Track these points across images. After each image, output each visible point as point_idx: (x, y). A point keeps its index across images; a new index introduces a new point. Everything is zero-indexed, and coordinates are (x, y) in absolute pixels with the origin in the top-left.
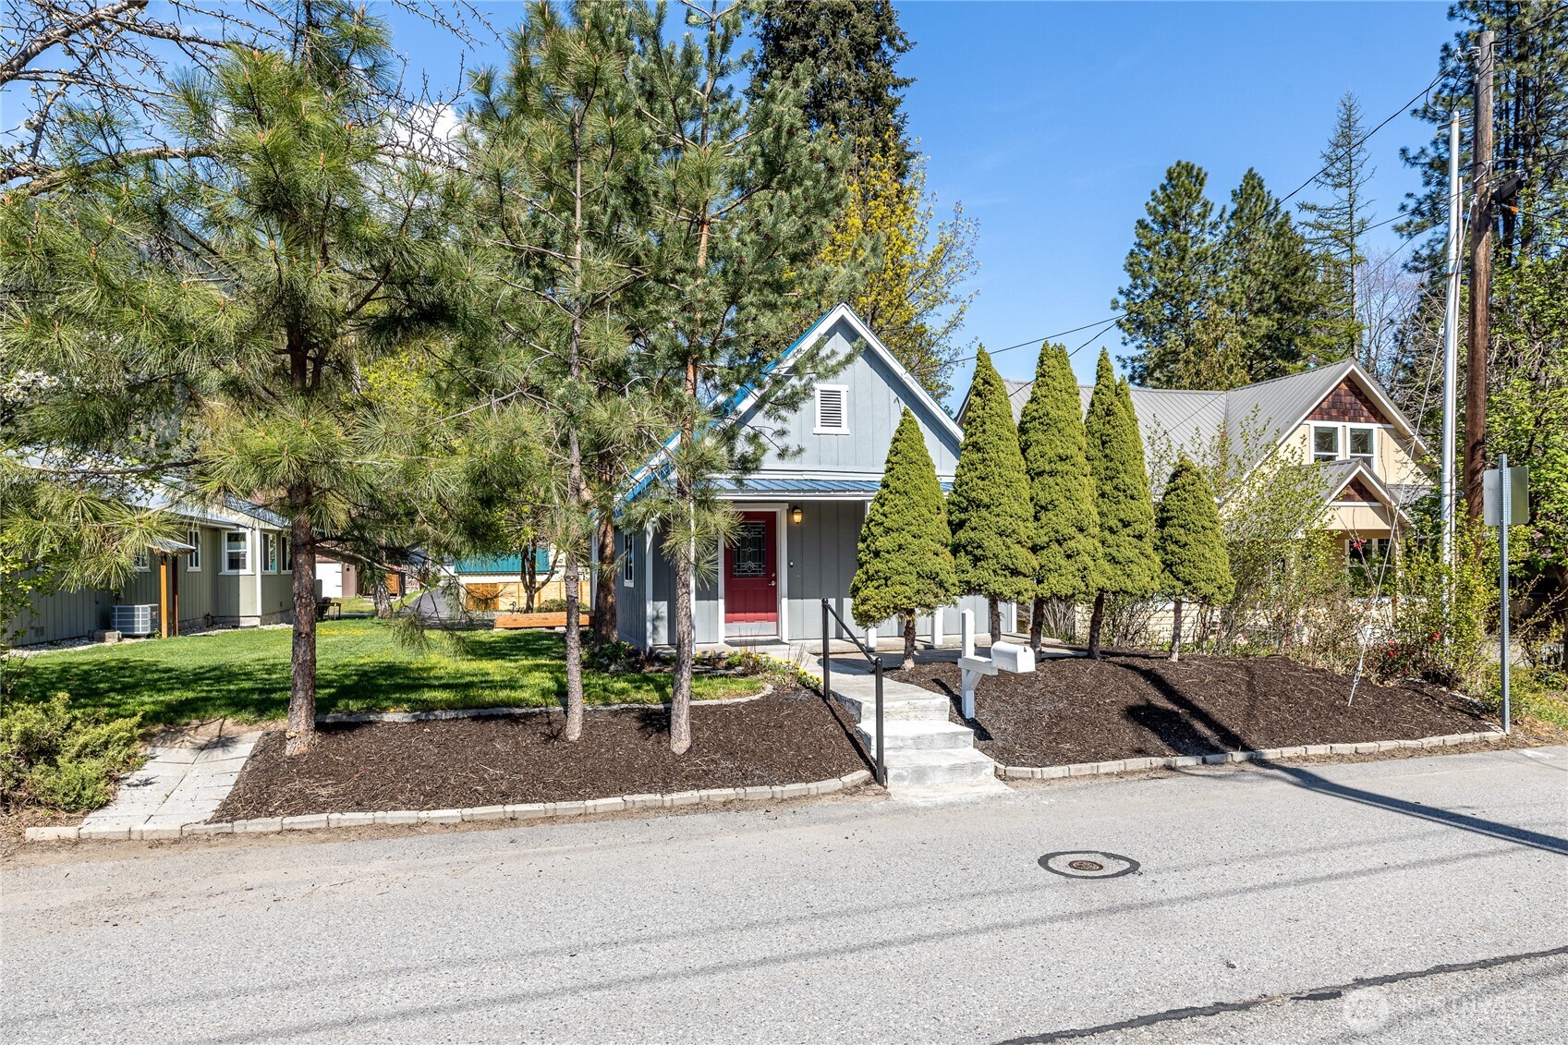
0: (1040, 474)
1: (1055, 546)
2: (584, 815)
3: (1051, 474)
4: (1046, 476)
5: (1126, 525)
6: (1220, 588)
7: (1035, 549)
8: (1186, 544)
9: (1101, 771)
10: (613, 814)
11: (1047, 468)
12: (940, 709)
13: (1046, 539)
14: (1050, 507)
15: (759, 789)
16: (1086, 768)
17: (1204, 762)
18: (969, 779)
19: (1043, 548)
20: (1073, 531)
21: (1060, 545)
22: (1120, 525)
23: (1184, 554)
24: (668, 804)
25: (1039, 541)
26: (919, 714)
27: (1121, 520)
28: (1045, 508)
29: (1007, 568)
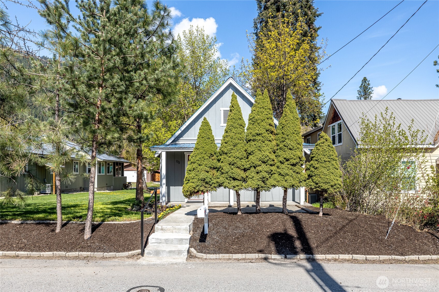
0: (250, 141)
1: (252, 169)
2: (39, 257)
3: (254, 140)
4: (251, 141)
5: (287, 160)
6: (332, 186)
7: (245, 170)
8: (317, 168)
9: (234, 258)
10: (49, 258)
11: (252, 138)
12: (185, 230)
13: (249, 166)
14: (252, 153)
15: (99, 253)
16: (227, 256)
17: (286, 257)
18: (177, 256)
19: (248, 169)
20: (260, 163)
21: (255, 168)
22: (285, 160)
23: (316, 172)
24: (67, 256)
25: (246, 167)
26: (177, 231)
27: (285, 158)
28: (250, 154)
29: (231, 177)
